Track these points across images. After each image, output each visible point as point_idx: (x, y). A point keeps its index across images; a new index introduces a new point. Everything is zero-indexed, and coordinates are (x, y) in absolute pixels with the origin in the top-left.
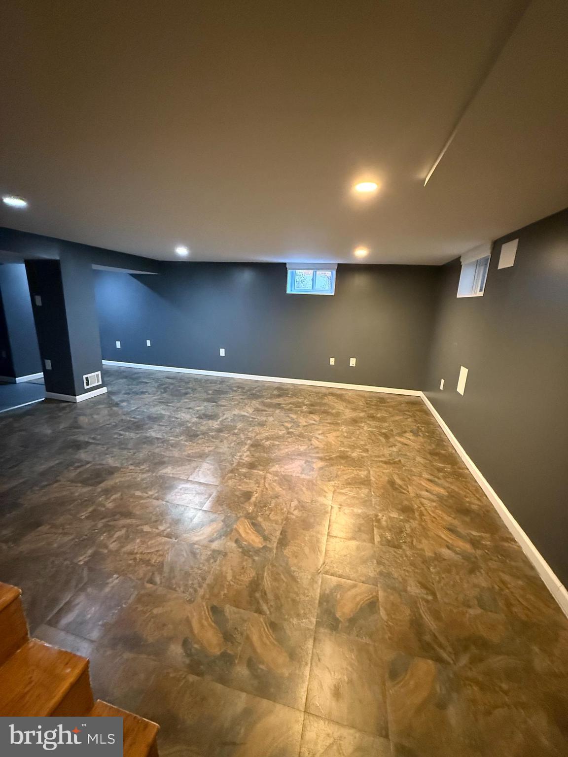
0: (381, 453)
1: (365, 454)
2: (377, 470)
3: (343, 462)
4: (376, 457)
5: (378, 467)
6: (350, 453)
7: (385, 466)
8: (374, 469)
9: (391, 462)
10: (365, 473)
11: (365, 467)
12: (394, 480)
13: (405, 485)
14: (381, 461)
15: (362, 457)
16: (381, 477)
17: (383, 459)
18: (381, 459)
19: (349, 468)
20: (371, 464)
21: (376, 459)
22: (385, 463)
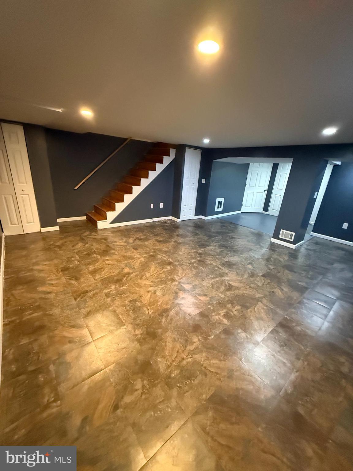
0: (94, 298)
1: (106, 291)
2: (90, 283)
3: (115, 278)
4: (97, 293)
5: (90, 286)
6: (117, 286)
7: (86, 289)
8: (93, 282)
9: (82, 295)
10: (97, 278)
11: (99, 281)
12: (76, 281)
13: (68, 282)
14: (91, 291)
15: (106, 287)
16: (85, 279)
17: (90, 294)
18: (92, 293)
19: (108, 276)
20: (97, 286)
21: (95, 291)
22: (87, 292)
